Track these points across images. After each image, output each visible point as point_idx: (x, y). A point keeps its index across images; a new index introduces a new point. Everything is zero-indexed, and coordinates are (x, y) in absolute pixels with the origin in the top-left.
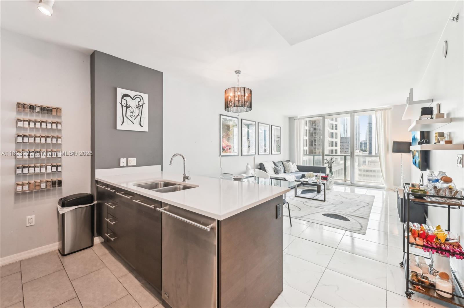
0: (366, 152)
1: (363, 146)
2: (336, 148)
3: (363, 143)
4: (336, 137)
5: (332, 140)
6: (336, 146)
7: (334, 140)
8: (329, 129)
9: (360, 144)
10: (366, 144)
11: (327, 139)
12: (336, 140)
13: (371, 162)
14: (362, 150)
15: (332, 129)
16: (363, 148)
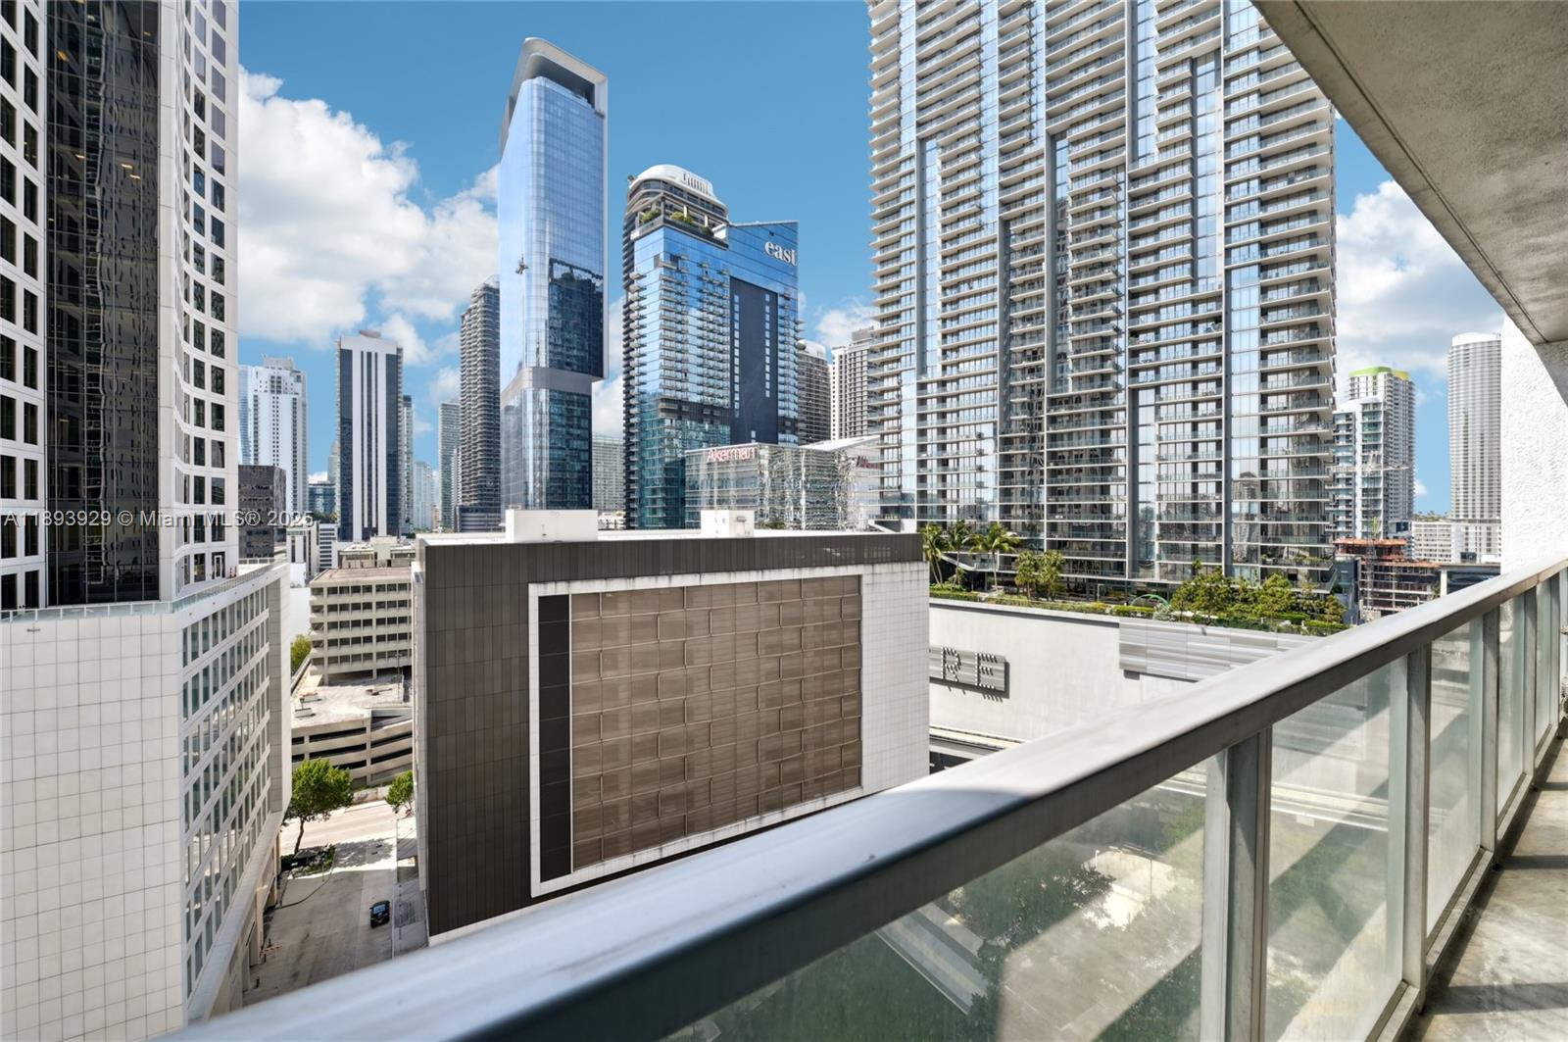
0: (333, 522)
1: (320, 501)
2: (217, 510)
3: (320, 491)
4: (219, 462)
5: (199, 471)
6: (218, 497)
7: (209, 472)
8: (181, 421)
9: (307, 494)
10: (329, 494)
11: (173, 467)
12: (218, 472)
13: (350, 558)
14: (315, 516)
15: (200, 422)
16: (320, 508)
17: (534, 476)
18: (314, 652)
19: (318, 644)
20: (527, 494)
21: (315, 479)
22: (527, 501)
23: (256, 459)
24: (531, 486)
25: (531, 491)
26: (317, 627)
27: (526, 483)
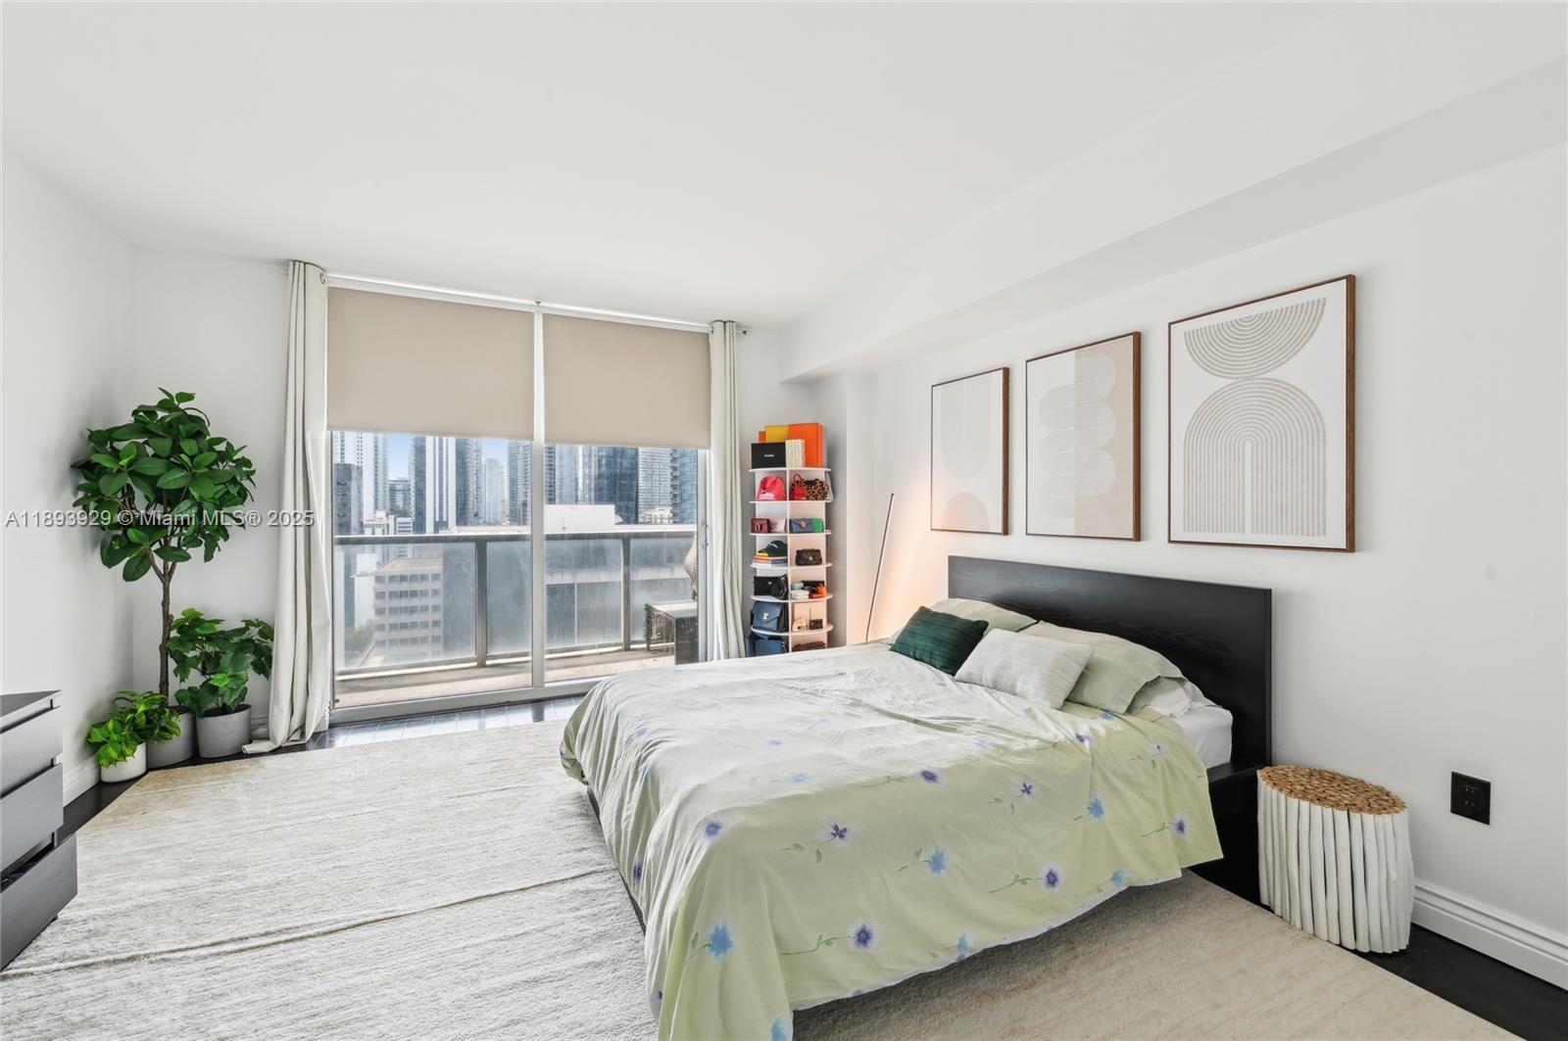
17: (584, 472)
18: (377, 636)
19: (381, 628)
20: (576, 490)
21: (393, 476)
22: (577, 497)
23: (342, 458)
24: (581, 482)
25: (580, 486)
26: (379, 612)
27: (576, 479)
